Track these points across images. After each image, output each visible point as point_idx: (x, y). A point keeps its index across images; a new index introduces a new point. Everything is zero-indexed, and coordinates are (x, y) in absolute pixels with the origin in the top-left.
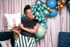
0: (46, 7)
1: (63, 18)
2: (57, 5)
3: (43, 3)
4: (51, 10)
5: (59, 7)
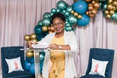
0: (73, 12)
1: (98, 28)
2: (88, 10)
3: (68, 5)
4: (80, 16)
5: (90, 12)
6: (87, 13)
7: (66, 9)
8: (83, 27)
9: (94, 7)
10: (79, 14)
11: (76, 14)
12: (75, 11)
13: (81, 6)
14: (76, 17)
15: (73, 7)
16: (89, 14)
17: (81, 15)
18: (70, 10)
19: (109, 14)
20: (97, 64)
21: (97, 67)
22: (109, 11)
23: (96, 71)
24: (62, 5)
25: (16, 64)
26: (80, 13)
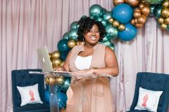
0: (112, 20)
1: (150, 43)
2: (133, 18)
3: (106, 11)
4: (122, 27)
5: (136, 20)
6: (133, 21)
7: (102, 17)
8: (128, 42)
9: (142, 13)
10: (120, 23)
11: (116, 23)
12: (114, 20)
13: (123, 12)
14: (117, 28)
15: (112, 13)
16: (135, 23)
17: (124, 24)
18: (108, 17)
19: (164, 22)
20: (147, 96)
21: (146, 99)
22: (165, 18)
23: (144, 105)
24: (96, 11)
25: (31, 94)
26: (122, 22)
